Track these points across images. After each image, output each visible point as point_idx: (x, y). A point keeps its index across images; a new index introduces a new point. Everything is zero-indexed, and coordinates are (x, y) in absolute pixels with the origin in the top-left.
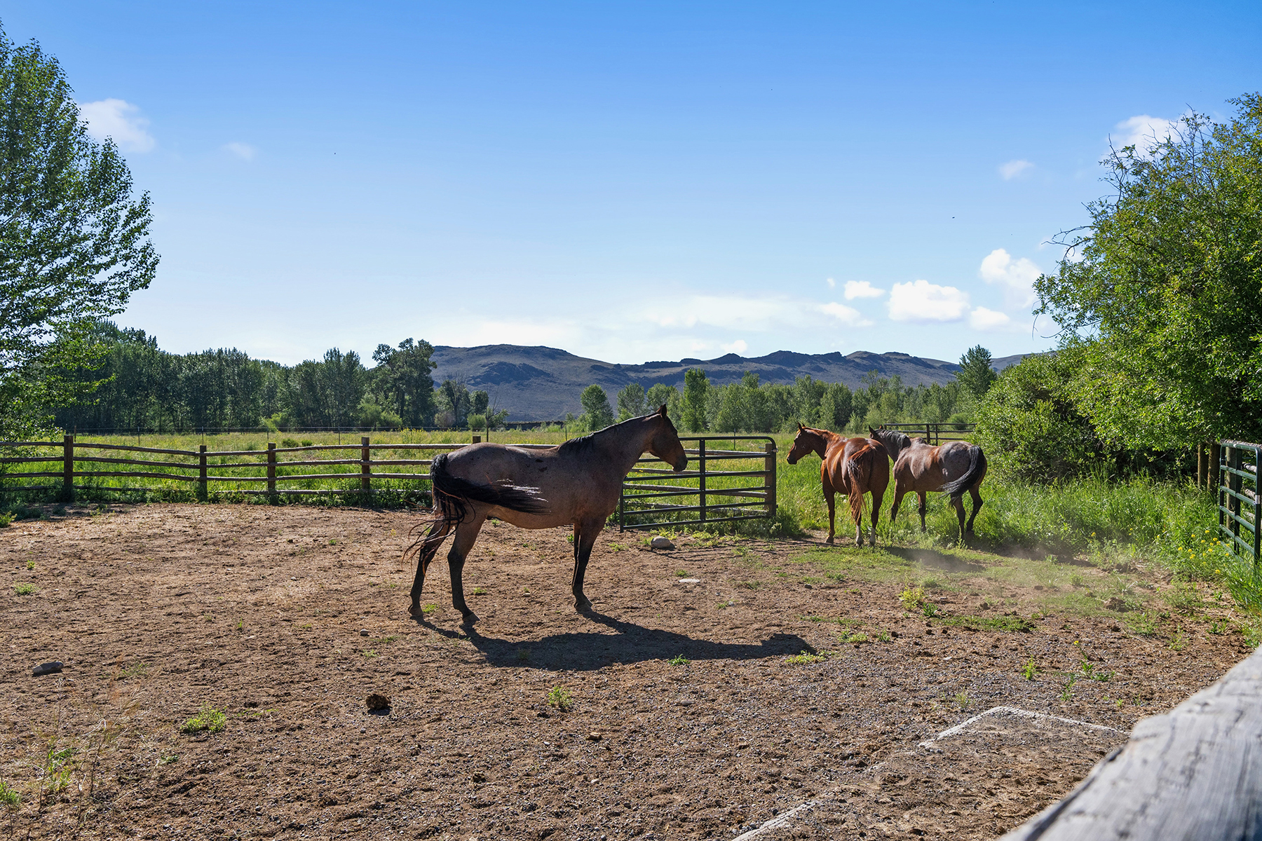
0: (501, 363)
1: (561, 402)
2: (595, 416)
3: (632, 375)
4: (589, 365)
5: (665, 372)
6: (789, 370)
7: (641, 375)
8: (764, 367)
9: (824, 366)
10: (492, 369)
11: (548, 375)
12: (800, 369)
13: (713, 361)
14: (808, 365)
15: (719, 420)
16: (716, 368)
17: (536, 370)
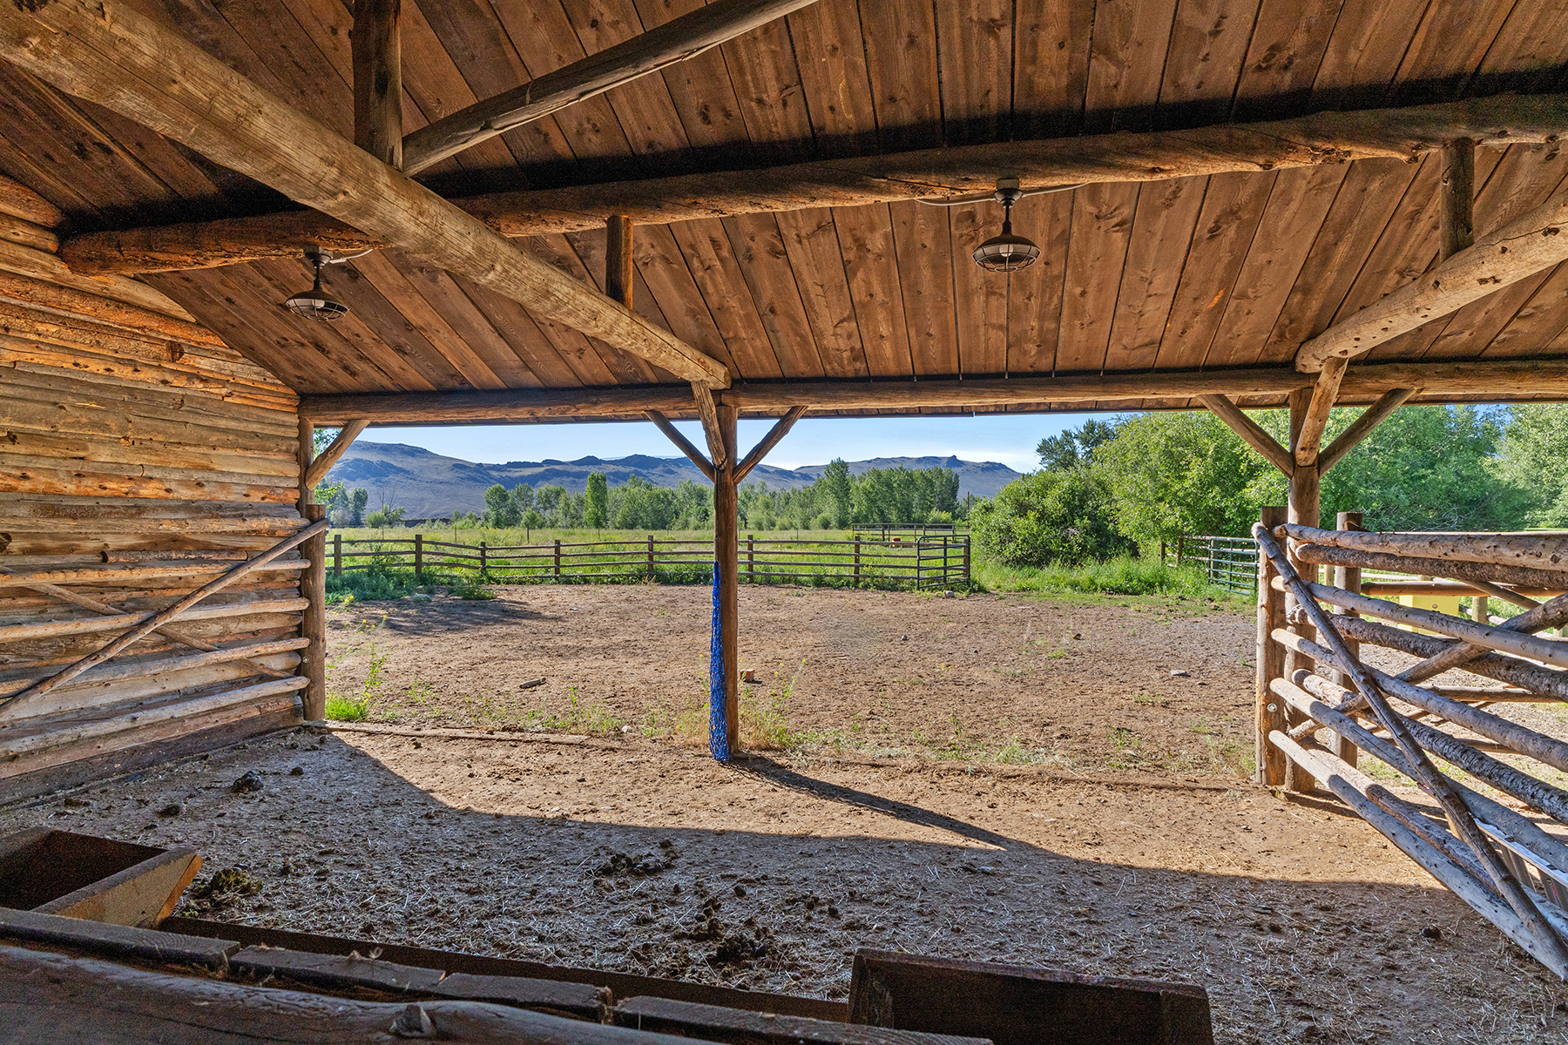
0: (357, 460)
1: (423, 499)
2: (498, 514)
3: (494, 473)
4: (450, 464)
5: (527, 472)
6: (644, 472)
7: (504, 474)
8: (621, 469)
9: (675, 469)
10: (348, 465)
11: (408, 472)
12: (654, 471)
13: (573, 463)
14: (660, 468)
15: (619, 518)
16: (577, 469)
17: (392, 466)
